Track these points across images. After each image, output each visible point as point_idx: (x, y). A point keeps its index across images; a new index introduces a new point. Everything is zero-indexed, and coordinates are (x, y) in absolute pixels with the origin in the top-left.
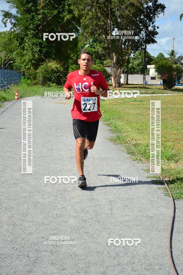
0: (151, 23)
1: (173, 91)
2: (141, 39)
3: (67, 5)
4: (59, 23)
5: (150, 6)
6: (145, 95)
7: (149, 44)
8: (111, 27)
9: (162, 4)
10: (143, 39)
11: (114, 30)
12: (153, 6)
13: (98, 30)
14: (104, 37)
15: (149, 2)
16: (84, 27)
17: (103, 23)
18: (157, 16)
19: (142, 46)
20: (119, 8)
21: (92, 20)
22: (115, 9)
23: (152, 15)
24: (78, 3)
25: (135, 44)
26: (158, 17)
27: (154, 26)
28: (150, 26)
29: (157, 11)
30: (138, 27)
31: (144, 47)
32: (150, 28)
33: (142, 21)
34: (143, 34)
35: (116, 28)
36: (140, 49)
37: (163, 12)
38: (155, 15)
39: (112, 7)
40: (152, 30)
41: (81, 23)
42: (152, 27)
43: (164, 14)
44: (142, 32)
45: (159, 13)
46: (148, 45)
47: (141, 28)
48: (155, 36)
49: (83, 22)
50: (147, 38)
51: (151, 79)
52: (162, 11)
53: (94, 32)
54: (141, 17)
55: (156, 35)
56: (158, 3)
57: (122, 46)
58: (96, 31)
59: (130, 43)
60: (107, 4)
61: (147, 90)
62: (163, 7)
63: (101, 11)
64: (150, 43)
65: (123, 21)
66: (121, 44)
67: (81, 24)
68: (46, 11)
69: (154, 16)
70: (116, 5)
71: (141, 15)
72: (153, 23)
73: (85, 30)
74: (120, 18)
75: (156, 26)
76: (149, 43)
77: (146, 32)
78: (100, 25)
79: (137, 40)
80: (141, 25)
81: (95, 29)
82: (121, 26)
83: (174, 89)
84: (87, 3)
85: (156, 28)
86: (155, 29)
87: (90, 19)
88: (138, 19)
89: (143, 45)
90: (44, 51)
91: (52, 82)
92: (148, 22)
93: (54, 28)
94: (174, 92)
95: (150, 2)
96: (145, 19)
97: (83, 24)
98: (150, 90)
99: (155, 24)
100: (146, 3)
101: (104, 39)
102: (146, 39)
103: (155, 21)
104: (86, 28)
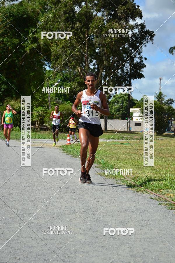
0: (137, 54)
1: (164, 137)
2: (125, 73)
3: (32, 32)
4: (22, 54)
5: (136, 33)
6: (131, 140)
7: (135, 80)
8: (88, 59)
9: (150, 30)
10: (127, 72)
11: (92, 62)
12: (139, 33)
13: (73, 61)
14: (79, 70)
15: (134, 28)
16: (55, 57)
17: (79, 53)
18: (144, 45)
19: (127, 82)
20: (98, 34)
21: (65, 48)
22: (93, 37)
23: (138, 44)
24: (47, 28)
25: (117, 79)
26: (146, 46)
27: (141, 57)
28: (135, 57)
29: (144, 39)
30: (121, 58)
31: (129, 83)
32: (136, 60)
33: (126, 51)
34: (127, 67)
35: (95, 59)
36: (124, 85)
37: (152, 40)
38: (142, 43)
39: (89, 33)
40: (139, 62)
41: (52, 52)
42: (139, 58)
43: (153, 43)
44: (126, 64)
45: (147, 41)
46: (133, 80)
47: (125, 59)
48: (142, 69)
49: (53, 51)
50: (133, 72)
51: (135, 125)
52: (150, 38)
53: (67, 64)
54: (126, 47)
55: (143, 67)
56: (145, 30)
57: (102, 82)
58: (70, 62)
59: (112, 78)
60: (83, 30)
61: (132, 134)
62: (151, 35)
63: (76, 38)
64: (136, 78)
65: (103, 50)
66: (100, 78)
67: (52, 54)
68: (5, 40)
69: (141, 45)
70: (94, 31)
71: (124, 44)
72: (139, 54)
73: (56, 60)
74: (99, 47)
75: (143, 57)
76: (134, 78)
77: (130, 65)
78: (76, 55)
79: (120, 74)
80: (125, 55)
81: (68, 59)
82: (100, 56)
83: (166, 135)
84: (60, 28)
85: (143, 59)
86: (142, 61)
87: (63, 47)
88: (121, 49)
89: (127, 80)
90: (2, 89)
91: (14, 125)
92: (134, 52)
93: (15, 60)
94: (166, 138)
95: (136, 28)
96: (130, 49)
97: (54, 53)
98: (136, 135)
99: (142, 54)
100: (131, 29)
101: (80, 72)
102: (131, 73)
103: (142, 51)
104: (58, 58)
